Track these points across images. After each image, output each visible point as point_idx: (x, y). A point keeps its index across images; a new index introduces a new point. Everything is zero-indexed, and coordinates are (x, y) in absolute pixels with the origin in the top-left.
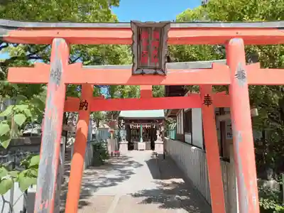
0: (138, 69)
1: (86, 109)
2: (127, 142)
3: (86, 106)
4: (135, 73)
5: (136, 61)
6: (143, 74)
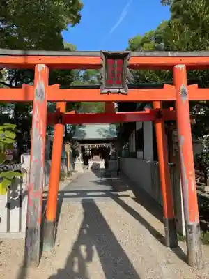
4: (103, 92)
6: (109, 93)
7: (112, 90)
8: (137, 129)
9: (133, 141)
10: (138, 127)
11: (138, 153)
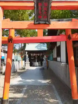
0: (37, 21)
1: (12, 42)
2: (29, 62)
3: (12, 41)
4: (36, 23)
5: (36, 17)
6: (39, 24)
7: (41, 22)
8: (57, 46)
9: (55, 51)
10: (58, 45)
11: (58, 58)
